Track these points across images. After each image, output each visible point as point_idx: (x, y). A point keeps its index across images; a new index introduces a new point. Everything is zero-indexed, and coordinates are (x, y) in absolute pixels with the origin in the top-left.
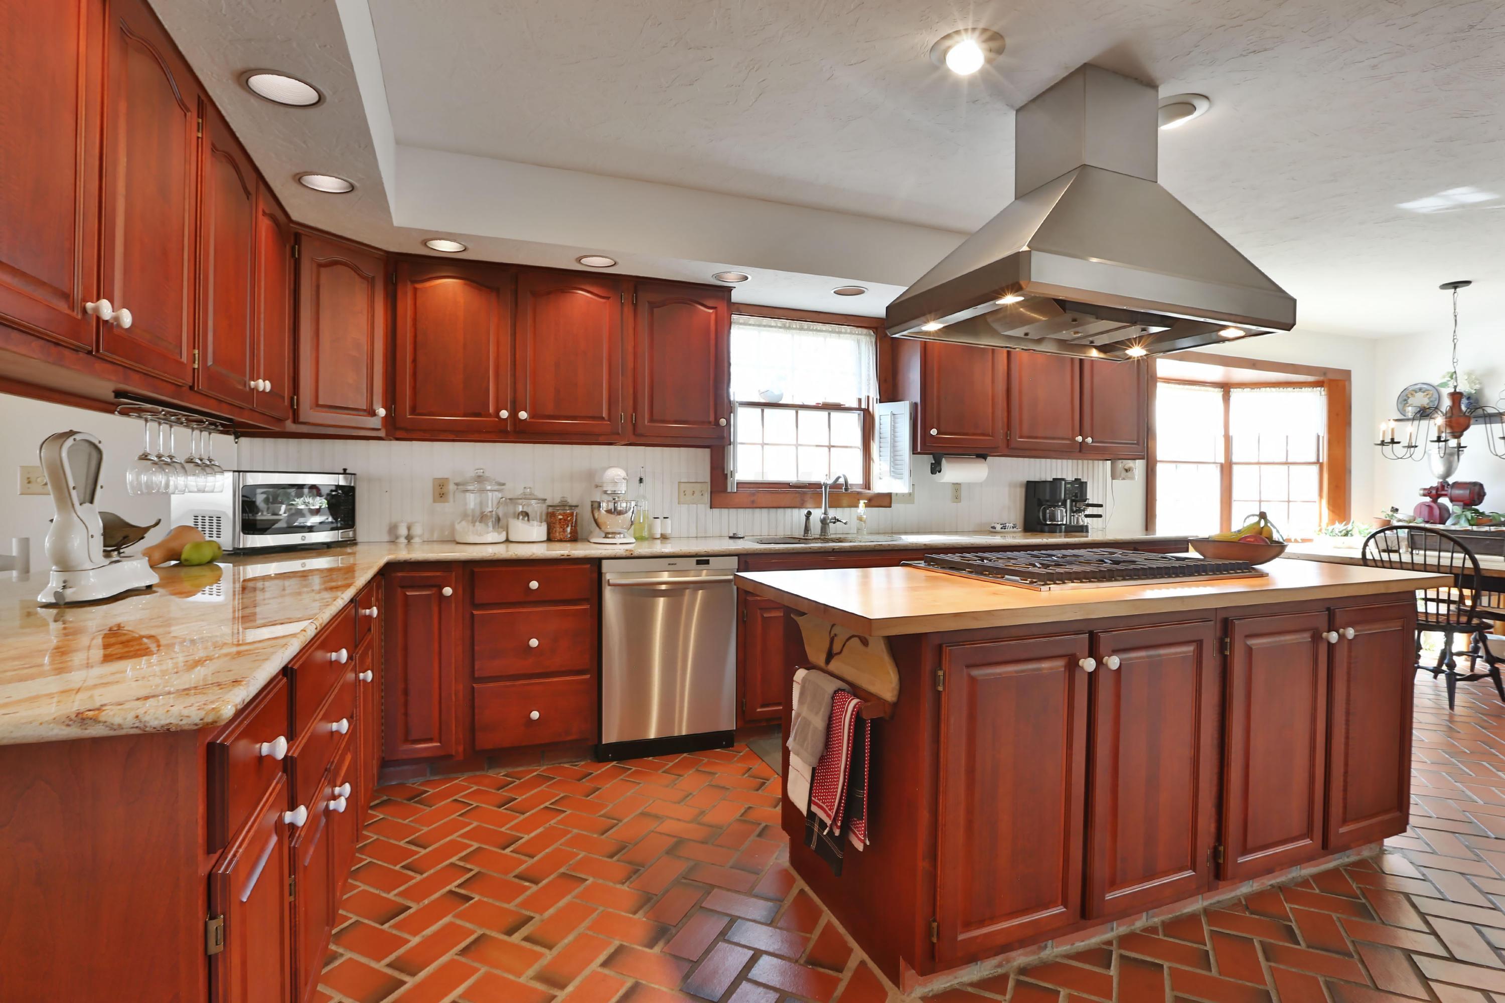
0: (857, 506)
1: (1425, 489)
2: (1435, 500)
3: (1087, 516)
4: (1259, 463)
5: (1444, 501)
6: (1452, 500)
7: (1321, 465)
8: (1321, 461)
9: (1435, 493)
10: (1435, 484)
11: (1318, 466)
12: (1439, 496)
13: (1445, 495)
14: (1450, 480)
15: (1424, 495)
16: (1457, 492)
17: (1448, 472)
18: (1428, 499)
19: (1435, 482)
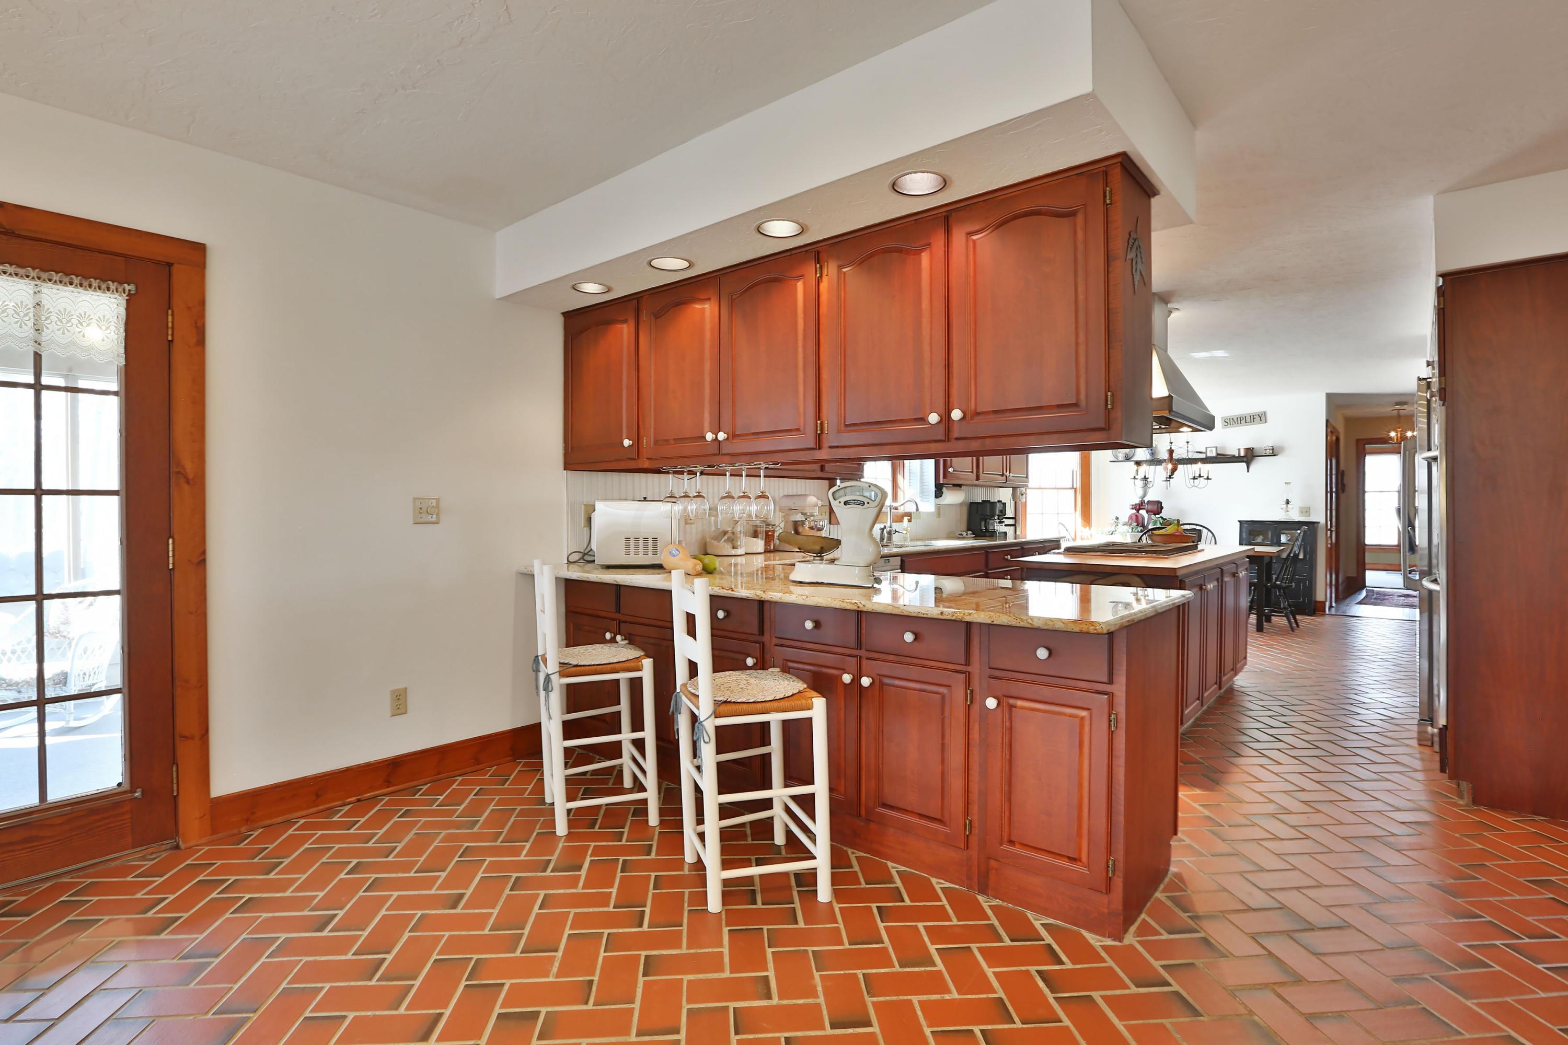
0: (902, 521)
1: (1133, 505)
2: (1138, 512)
3: (1006, 525)
4: (1040, 488)
5: (1143, 512)
6: (1147, 512)
7: (1076, 489)
8: (1075, 487)
9: (1138, 507)
10: (1137, 502)
11: (1074, 490)
12: (1140, 509)
13: (1144, 509)
14: (1146, 500)
15: (1132, 509)
16: (1150, 507)
17: (1144, 496)
18: (1134, 511)
19: (1137, 501)
